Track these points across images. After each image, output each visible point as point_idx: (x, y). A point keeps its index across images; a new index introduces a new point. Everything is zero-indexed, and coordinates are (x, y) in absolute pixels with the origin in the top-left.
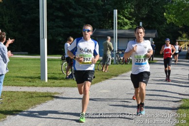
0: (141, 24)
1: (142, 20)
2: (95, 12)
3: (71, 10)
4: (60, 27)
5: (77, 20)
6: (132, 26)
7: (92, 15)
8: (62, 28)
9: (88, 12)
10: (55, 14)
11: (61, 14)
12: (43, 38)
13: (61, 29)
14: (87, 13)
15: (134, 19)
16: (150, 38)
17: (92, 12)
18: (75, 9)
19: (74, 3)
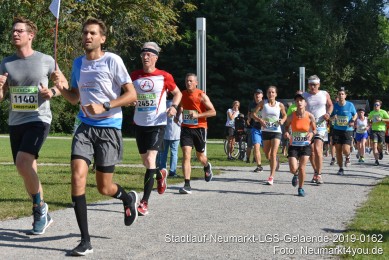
1: (346, 85)
2: (273, 73)
3: (236, 71)
5: (245, 85)
7: (269, 77)
9: (262, 73)
10: (211, 77)
11: (220, 77)
14: (259, 75)
15: (333, 83)
17: (267, 74)
18: (242, 69)
19: (240, 60)
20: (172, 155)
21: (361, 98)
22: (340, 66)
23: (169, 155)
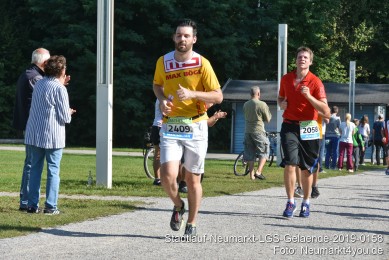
0: (353, 65)
1: (358, 57)
2: (230, 34)
4: (132, 72)
6: (331, 75)
7: (224, 41)
8: (139, 75)
9: (211, 33)
10: (120, 36)
11: (136, 37)
12: (105, 82)
13: (135, 78)
14: (207, 37)
15: (337, 54)
16: (378, 105)
17: (221, 35)
19: (172, 9)
20: (49, 175)
21: (384, 81)
22: (349, 24)
23: (44, 176)
